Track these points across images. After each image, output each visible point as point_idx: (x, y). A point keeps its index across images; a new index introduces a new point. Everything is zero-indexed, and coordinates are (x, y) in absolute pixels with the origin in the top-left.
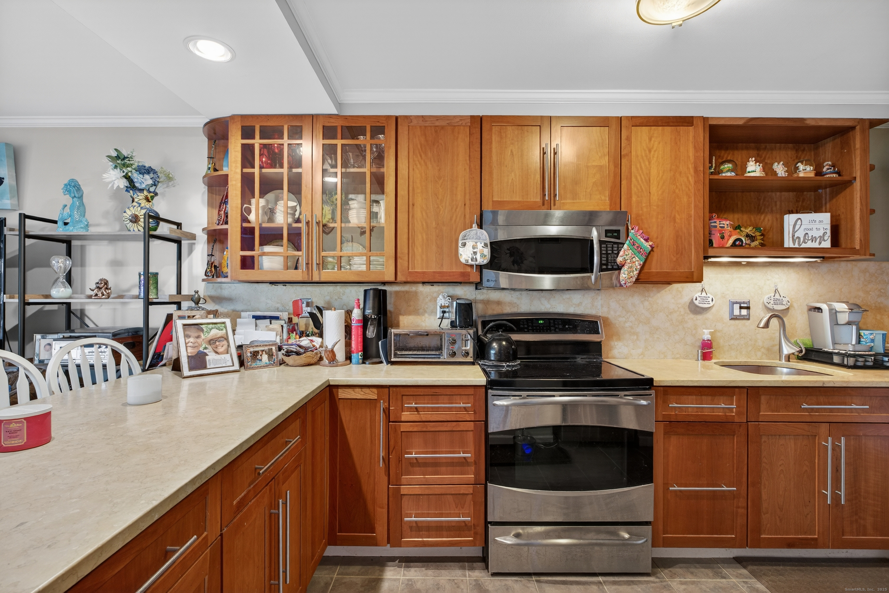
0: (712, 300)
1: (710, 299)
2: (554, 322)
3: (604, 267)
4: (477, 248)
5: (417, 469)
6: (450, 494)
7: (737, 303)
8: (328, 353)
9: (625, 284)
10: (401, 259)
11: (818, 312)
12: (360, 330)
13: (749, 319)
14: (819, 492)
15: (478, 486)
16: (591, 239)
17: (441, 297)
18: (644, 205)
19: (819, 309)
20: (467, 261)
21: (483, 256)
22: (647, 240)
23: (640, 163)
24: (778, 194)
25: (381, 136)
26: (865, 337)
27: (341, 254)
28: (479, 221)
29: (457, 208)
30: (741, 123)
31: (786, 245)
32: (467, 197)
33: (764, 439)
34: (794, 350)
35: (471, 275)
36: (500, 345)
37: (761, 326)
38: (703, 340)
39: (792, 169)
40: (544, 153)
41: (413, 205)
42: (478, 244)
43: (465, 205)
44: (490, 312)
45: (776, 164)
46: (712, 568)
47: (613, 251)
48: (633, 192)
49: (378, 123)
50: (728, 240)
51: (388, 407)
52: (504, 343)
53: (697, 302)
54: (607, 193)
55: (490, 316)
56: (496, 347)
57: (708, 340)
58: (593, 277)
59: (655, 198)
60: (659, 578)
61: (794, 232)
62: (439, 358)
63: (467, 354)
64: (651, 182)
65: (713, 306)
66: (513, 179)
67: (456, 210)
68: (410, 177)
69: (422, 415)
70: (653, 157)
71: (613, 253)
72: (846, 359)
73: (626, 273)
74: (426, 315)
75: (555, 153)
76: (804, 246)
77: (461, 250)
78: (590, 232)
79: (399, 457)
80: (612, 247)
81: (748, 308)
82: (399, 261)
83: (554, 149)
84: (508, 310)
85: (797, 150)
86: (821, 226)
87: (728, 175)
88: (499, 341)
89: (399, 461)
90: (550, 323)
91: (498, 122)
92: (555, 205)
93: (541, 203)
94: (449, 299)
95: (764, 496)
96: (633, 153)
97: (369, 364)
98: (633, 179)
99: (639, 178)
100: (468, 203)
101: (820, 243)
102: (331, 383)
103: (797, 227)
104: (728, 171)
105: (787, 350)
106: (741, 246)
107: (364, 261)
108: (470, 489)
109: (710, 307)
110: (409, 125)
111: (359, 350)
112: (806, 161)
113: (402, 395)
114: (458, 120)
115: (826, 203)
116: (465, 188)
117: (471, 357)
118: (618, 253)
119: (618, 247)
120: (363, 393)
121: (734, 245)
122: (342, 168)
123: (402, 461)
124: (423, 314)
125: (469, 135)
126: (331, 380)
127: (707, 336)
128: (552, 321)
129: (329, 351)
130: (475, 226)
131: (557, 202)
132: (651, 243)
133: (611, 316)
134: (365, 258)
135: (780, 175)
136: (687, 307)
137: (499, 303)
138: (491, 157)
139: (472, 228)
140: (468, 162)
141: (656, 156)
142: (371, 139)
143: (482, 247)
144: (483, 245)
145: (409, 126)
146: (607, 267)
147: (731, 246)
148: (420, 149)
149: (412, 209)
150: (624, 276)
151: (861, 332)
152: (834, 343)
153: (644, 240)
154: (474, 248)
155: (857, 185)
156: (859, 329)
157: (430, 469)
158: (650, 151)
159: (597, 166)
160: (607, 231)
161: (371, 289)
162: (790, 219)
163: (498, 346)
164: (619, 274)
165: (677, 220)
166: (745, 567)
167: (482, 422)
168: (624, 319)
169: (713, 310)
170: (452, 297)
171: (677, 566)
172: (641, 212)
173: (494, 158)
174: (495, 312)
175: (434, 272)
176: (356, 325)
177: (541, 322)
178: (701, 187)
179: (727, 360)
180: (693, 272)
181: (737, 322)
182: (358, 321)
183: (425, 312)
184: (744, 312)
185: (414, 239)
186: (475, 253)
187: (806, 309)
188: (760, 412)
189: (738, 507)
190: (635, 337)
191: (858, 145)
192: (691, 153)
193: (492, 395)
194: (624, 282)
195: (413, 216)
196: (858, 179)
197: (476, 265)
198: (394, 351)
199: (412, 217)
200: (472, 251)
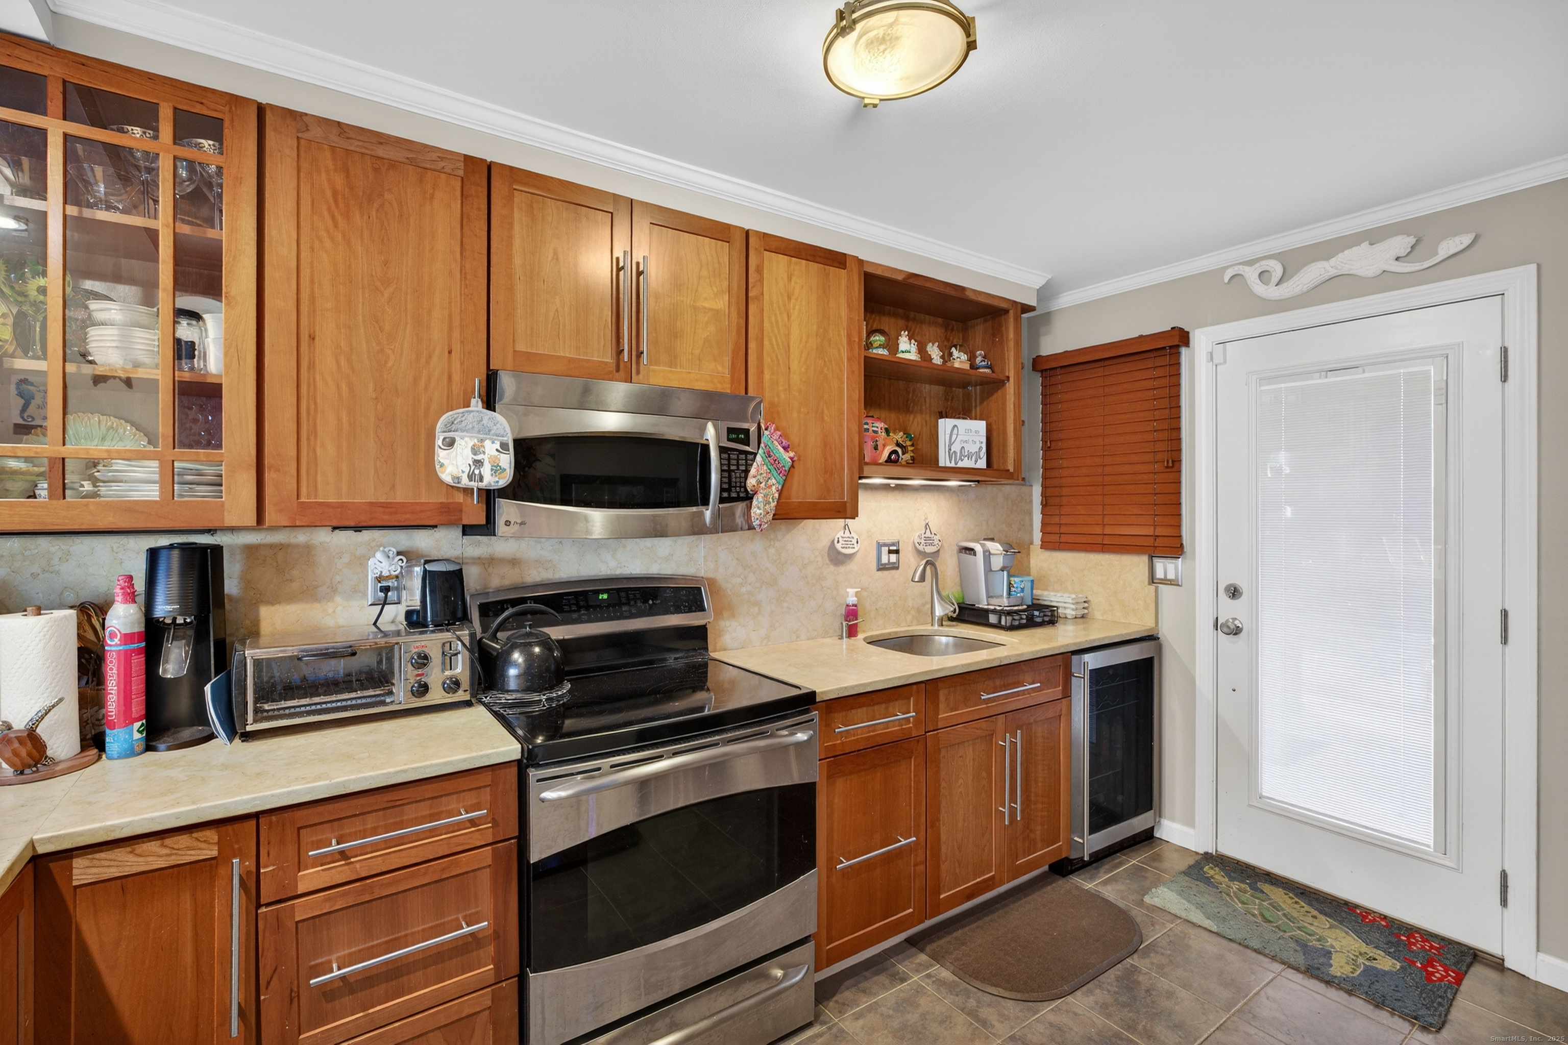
0: (857, 542)
1: (854, 541)
2: (627, 595)
3: (725, 495)
4: (484, 453)
5: (346, 1000)
6: (433, 1031)
7: (885, 545)
8: (16, 745)
9: (760, 525)
10: (278, 470)
11: (970, 554)
12: (138, 662)
13: (897, 568)
14: (997, 810)
15: (504, 984)
16: (705, 442)
17: (379, 555)
18: (781, 388)
19: (971, 551)
20: (458, 479)
21: (497, 469)
22: (786, 449)
23: (776, 315)
24: (927, 386)
25: (206, 143)
26: (1015, 586)
27: (64, 451)
28: (484, 392)
29: (430, 357)
30: (900, 278)
31: (941, 464)
32: (456, 335)
33: (943, 753)
34: (949, 609)
35: (464, 510)
36: (530, 658)
37: (916, 580)
38: (847, 605)
39: (947, 356)
40: (619, 269)
41: (312, 338)
42: (487, 443)
43: (450, 352)
44: (495, 582)
45: (931, 344)
46: (884, 970)
47: (738, 465)
48: (765, 365)
49: (198, 105)
50: (882, 451)
51: (254, 869)
52: (537, 650)
53: (839, 546)
54: (727, 360)
55: (499, 591)
56: (520, 660)
57: (853, 605)
58: (708, 514)
59: (795, 378)
60: (825, 1023)
61: (950, 444)
62: (384, 703)
63: (455, 685)
64: (791, 350)
65: (857, 551)
66: (557, 310)
67: (428, 362)
68: (302, 267)
69: (358, 866)
70: (794, 309)
71: (738, 469)
72: (1003, 618)
73: (762, 505)
74: (338, 599)
75: (639, 273)
76: (961, 464)
77: (442, 455)
78: (703, 429)
79: (292, 991)
80: (738, 460)
81: (897, 552)
82: (268, 476)
83: (638, 264)
84: (534, 575)
85: (946, 329)
86: (977, 439)
87: (880, 352)
88: (525, 648)
89: (291, 1000)
90: (620, 597)
91: (527, 184)
92: (638, 373)
93: (613, 367)
94: (401, 560)
95: (943, 837)
96: (766, 296)
97: (170, 749)
98: (766, 342)
99: (774, 340)
100: (456, 347)
101: (976, 461)
102: (41, 850)
103: (954, 437)
104: (880, 346)
105: (939, 612)
106: (896, 461)
107: (154, 473)
108: (484, 999)
109: (853, 554)
110: (300, 135)
111: (134, 715)
112: (961, 346)
113: (299, 829)
114: (434, 156)
115: (976, 407)
116: (450, 315)
117: (465, 691)
118: (747, 472)
119: (746, 460)
120: (165, 851)
121: (889, 460)
122: (65, 203)
123: (298, 996)
124: (329, 598)
125: (459, 197)
126: (40, 840)
127: (852, 600)
128: (623, 594)
129: (20, 740)
130: (476, 404)
131: (642, 368)
132: (792, 454)
133: (720, 575)
134: (154, 465)
135: (934, 361)
136: (826, 555)
137: (514, 562)
138: (510, 257)
139: (469, 406)
140: (458, 256)
141: (797, 307)
142: (175, 143)
143: (497, 450)
144: (498, 446)
145: (298, 138)
146: (729, 494)
147: (886, 461)
148: (331, 201)
149: (309, 346)
150: (758, 512)
151: (1012, 579)
152: (989, 597)
153: (783, 448)
154: (475, 451)
155: (1010, 387)
156: (1009, 576)
157: (381, 989)
158: (789, 298)
159: (712, 310)
160: (730, 430)
161: (171, 547)
162: (945, 425)
163: (525, 661)
164: (749, 507)
165: (826, 418)
166: (922, 950)
167: (512, 841)
168: (739, 580)
169: (858, 558)
170: (408, 555)
171: (843, 987)
172: (776, 399)
173: (518, 260)
174: (506, 582)
175: (371, 504)
176: (121, 648)
177: (605, 596)
178: (856, 367)
179: (876, 631)
180: (845, 503)
181: (886, 573)
182: (128, 638)
183: (334, 590)
184: (893, 558)
185: (315, 423)
186: (478, 463)
187: (956, 549)
188: (938, 715)
189: (916, 865)
190: (756, 609)
191: (1011, 335)
192: (844, 312)
193: (538, 781)
194: (758, 522)
195: (312, 366)
196: (1012, 379)
197: (479, 490)
198: (255, 702)
199: (309, 367)
200: (470, 458)
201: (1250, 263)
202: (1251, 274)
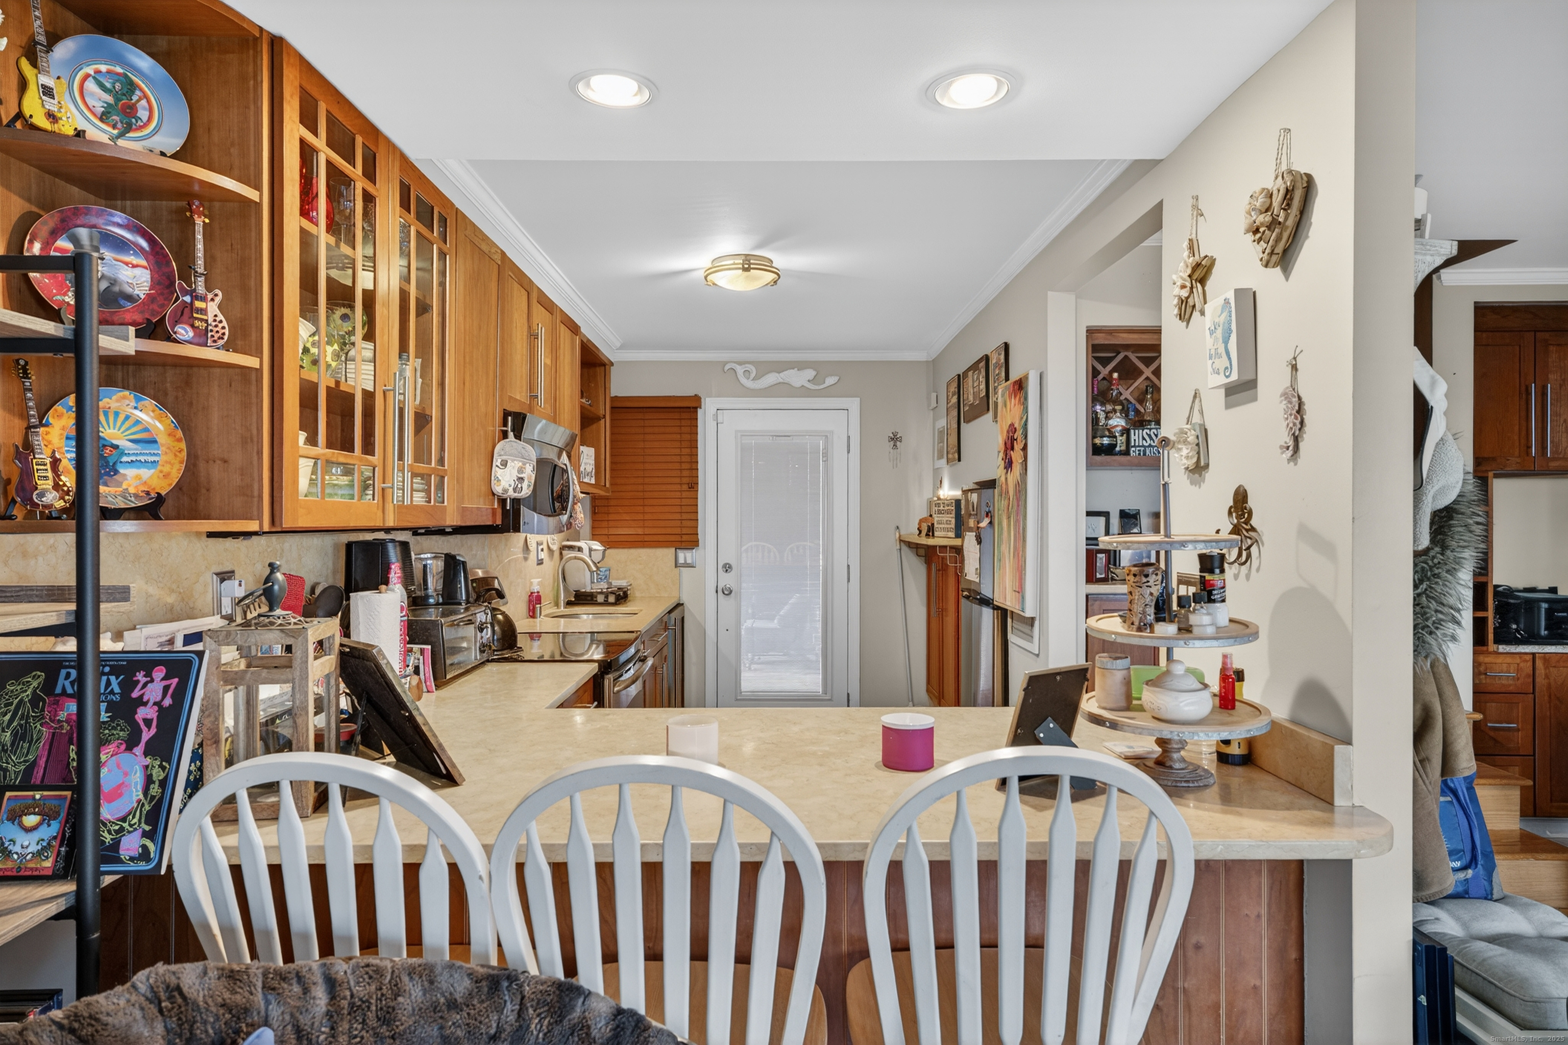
4: (525, 472)
16: (562, 466)
19: (575, 548)
20: (506, 491)
21: (530, 485)
26: (601, 574)
38: (531, 592)
42: (528, 466)
48: (560, 407)
49: (443, 210)
54: (552, 403)
57: (537, 592)
66: (516, 365)
77: (497, 473)
81: (543, 550)
91: (512, 271)
92: (534, 412)
93: (529, 408)
110: (465, 232)
114: (494, 250)
125: (497, 280)
127: (536, 588)
130: (512, 436)
136: (522, 552)
139: (507, 438)
143: (531, 471)
144: (532, 468)
154: (519, 470)
155: (605, 423)
159: (547, 365)
175: (476, 509)
184: (542, 555)
186: (521, 479)
192: (577, 369)
196: (607, 417)
200: (515, 474)
201: (740, 363)
202: (740, 370)
